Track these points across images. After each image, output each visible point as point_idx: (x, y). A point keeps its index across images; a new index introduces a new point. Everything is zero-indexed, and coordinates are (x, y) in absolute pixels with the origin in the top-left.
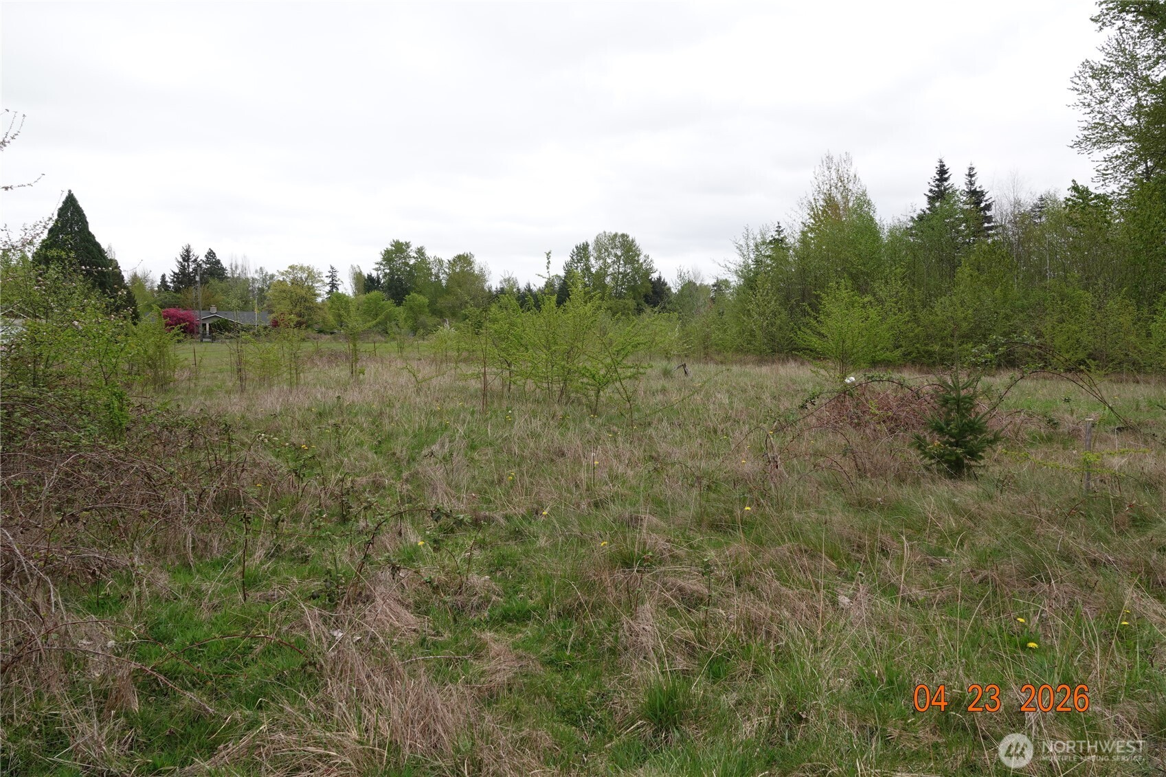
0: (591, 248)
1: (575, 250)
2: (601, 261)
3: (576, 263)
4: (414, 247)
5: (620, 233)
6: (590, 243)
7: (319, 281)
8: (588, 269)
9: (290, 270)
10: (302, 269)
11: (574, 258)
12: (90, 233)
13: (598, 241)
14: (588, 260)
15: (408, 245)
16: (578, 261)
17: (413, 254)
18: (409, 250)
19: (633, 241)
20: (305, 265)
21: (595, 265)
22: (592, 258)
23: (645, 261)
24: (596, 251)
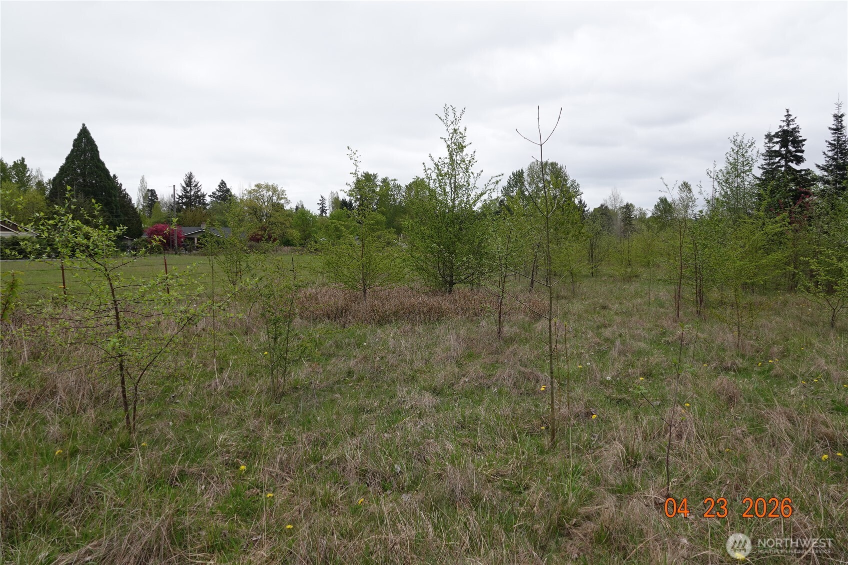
0: (525, 175)
1: (512, 176)
2: (534, 186)
3: (512, 187)
4: (380, 178)
5: (550, 162)
6: (524, 170)
7: (282, 198)
8: (522, 192)
9: (256, 188)
10: (267, 187)
11: (511, 183)
12: (99, 160)
13: (531, 168)
14: (523, 184)
15: (375, 176)
16: (514, 186)
17: (379, 183)
18: (376, 180)
19: (561, 168)
20: (270, 184)
21: (529, 189)
22: (526, 183)
23: (572, 185)
24: (530, 177)
